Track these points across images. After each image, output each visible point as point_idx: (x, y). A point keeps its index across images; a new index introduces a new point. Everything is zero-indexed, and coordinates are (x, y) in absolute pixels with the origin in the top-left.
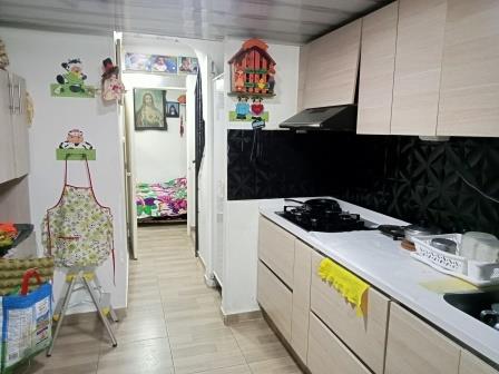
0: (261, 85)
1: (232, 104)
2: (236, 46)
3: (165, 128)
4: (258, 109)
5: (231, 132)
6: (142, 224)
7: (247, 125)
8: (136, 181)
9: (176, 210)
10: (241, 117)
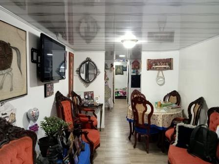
0: (137, 67)
1: (132, 71)
3: (123, 74)
4: (137, 71)
5: (132, 75)
6: (116, 98)
7: (135, 74)
8: (115, 88)
9: (124, 95)
10: (134, 73)
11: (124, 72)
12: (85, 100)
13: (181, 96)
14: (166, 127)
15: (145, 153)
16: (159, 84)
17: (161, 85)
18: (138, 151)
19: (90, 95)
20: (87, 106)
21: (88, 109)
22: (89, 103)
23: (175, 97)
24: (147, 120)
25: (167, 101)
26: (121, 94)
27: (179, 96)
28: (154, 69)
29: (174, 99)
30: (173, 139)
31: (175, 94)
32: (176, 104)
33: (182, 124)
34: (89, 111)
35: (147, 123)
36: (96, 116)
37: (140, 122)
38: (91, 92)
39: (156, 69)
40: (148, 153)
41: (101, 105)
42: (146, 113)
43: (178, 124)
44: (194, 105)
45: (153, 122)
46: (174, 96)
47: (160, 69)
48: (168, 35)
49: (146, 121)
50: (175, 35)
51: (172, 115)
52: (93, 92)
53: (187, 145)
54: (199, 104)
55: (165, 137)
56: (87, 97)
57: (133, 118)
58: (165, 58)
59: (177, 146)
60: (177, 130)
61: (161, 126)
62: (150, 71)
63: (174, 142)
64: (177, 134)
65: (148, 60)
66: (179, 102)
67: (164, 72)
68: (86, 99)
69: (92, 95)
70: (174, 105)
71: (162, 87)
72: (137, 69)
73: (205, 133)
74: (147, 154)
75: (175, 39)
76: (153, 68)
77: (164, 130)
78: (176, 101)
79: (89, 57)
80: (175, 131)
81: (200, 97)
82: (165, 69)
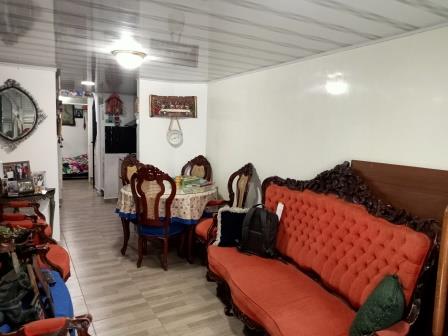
0: (117, 110)
1: (106, 117)
2: (107, 96)
3: (74, 124)
4: (117, 119)
5: (106, 127)
6: (64, 178)
7: (112, 125)
10: (110, 122)
11: (77, 120)
12: (8, 183)
13: (212, 166)
14: (197, 218)
15: (162, 270)
16: (172, 145)
17: (176, 146)
18: (145, 270)
19: (20, 171)
20: (16, 195)
21: (20, 203)
22: (21, 190)
23: (202, 167)
24: (164, 211)
25: (188, 174)
26: (74, 169)
27: (209, 164)
28: (163, 115)
29: (200, 170)
30: (212, 236)
31: (200, 161)
32: (204, 178)
33: (226, 208)
34: (22, 206)
35: (163, 215)
36: (43, 217)
37: (151, 215)
38: (22, 163)
39: (166, 115)
40: (166, 270)
41: (51, 192)
42: (162, 197)
43: (221, 210)
44: (237, 177)
45: (174, 214)
46: (199, 165)
47: (175, 116)
48: (189, 50)
49: (162, 213)
50: (200, 52)
51: (205, 197)
52: (28, 162)
53: (237, 241)
54: (246, 175)
55: (196, 236)
56: (10, 175)
57: (134, 209)
58: (184, 95)
59: (220, 245)
60: (219, 219)
61: (188, 217)
62: (156, 120)
63: (214, 241)
64: (219, 225)
65: (152, 96)
66: (208, 174)
67: (180, 120)
68: (11, 180)
69: (27, 169)
70: (202, 181)
71: (179, 149)
72: (117, 114)
73: (263, 216)
74: (166, 272)
75: (200, 59)
76: (162, 113)
77: (194, 223)
78: (203, 174)
79: (12, 78)
80: (215, 222)
81: (247, 163)
82: (184, 115)
